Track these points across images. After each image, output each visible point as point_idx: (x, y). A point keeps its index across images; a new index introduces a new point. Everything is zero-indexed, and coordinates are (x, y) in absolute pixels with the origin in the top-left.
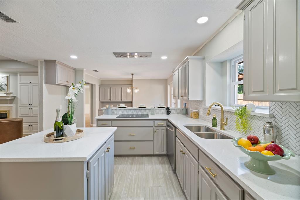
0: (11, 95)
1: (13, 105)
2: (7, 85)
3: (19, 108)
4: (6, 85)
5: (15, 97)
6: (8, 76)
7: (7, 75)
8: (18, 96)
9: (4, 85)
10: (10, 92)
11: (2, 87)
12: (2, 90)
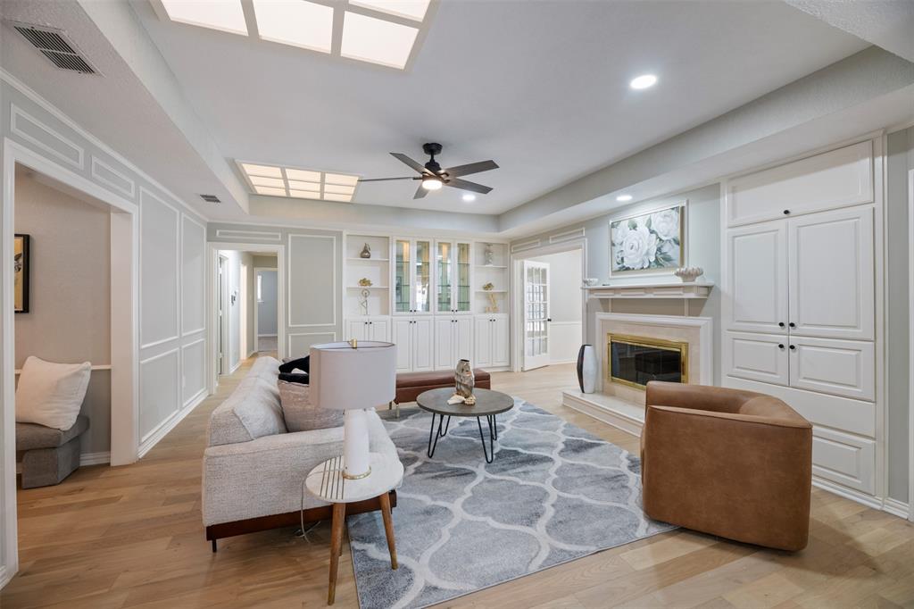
0: (698, 281)
1: (703, 322)
2: (680, 242)
3: (726, 337)
4: (678, 244)
5: (709, 288)
6: (684, 204)
7: (681, 203)
8: (725, 286)
9: (670, 241)
10: (690, 268)
11: (664, 250)
12: (662, 261)
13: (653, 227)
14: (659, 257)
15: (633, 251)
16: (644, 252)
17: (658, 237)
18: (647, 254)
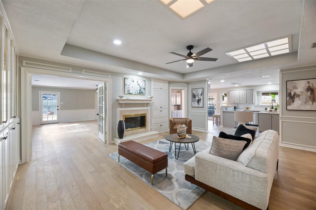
1: (149, 108)
4: (145, 89)
9: (143, 88)
11: (141, 90)
12: (141, 93)
13: (139, 83)
14: (140, 92)
15: (133, 88)
16: (136, 90)
17: (140, 87)
18: (137, 90)
